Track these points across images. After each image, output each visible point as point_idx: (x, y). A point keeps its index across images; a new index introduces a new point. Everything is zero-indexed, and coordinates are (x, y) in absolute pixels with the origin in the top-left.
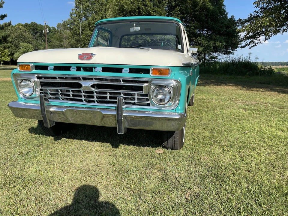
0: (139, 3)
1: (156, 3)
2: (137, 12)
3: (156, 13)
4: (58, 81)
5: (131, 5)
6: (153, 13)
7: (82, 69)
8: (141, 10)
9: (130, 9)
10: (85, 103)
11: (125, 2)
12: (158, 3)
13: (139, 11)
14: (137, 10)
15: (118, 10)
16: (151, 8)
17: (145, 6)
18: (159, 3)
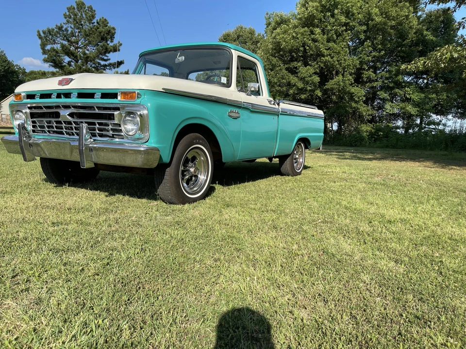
0: (304, 38)
1: (331, 36)
2: (302, 51)
3: (331, 52)
4: (45, 110)
5: (292, 41)
6: (325, 51)
7: (62, 96)
8: (308, 48)
9: (289, 47)
10: (66, 136)
11: (283, 37)
12: (335, 36)
13: (305, 49)
14: (302, 49)
15: (272, 49)
16: (322, 44)
17: (315, 41)
18: (337, 36)
